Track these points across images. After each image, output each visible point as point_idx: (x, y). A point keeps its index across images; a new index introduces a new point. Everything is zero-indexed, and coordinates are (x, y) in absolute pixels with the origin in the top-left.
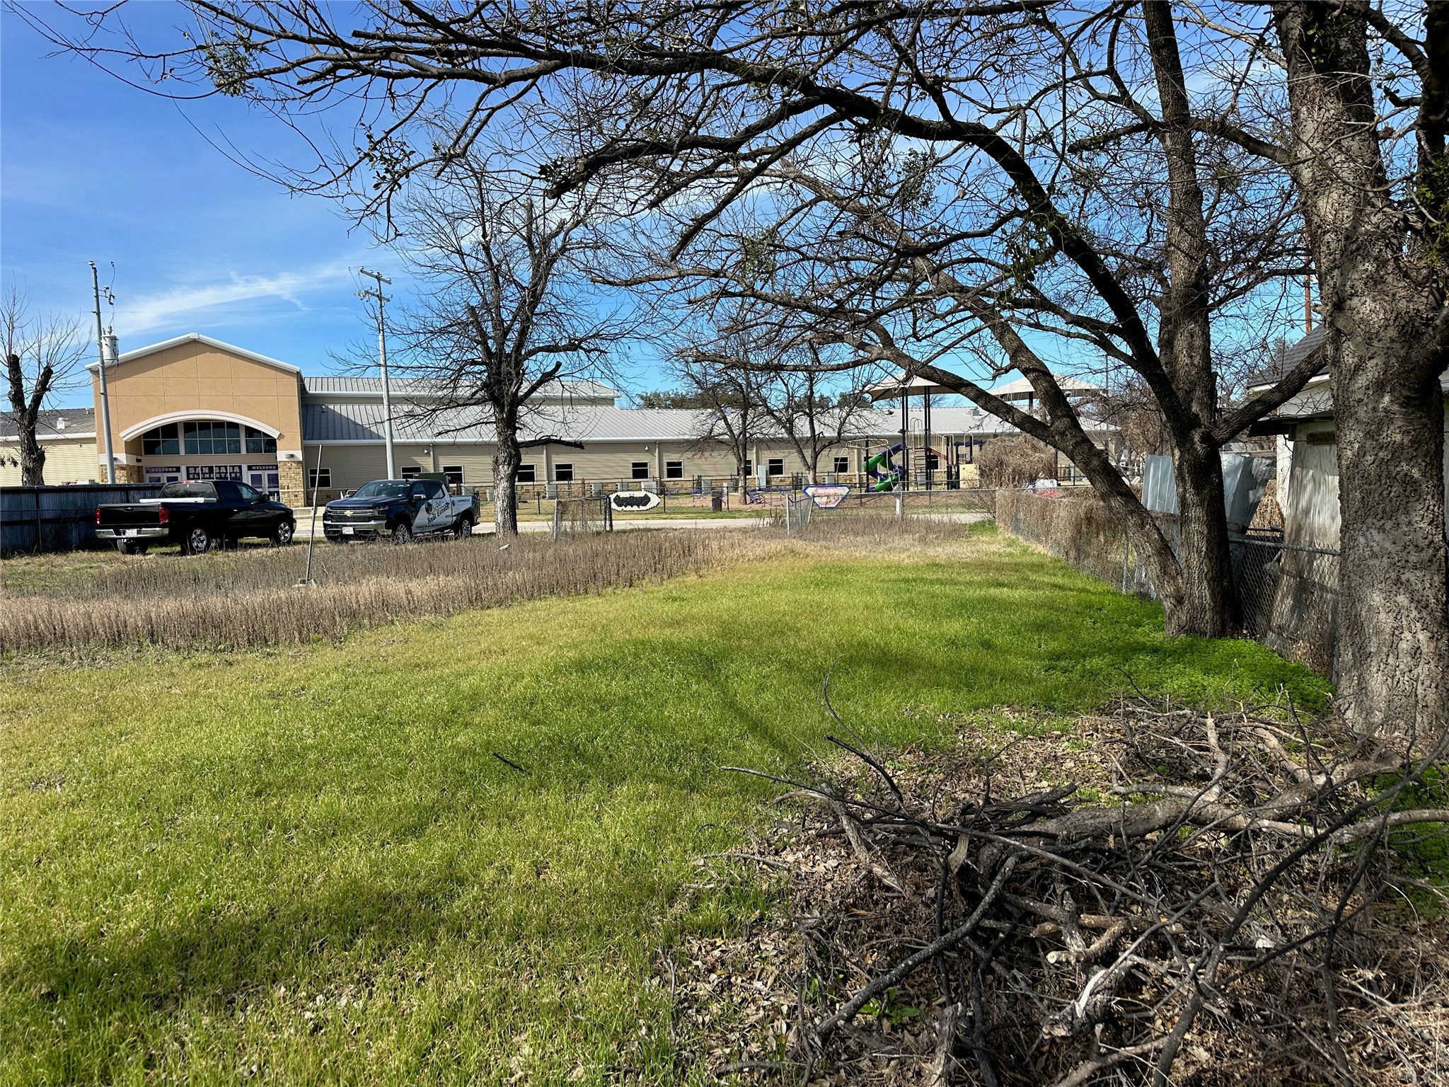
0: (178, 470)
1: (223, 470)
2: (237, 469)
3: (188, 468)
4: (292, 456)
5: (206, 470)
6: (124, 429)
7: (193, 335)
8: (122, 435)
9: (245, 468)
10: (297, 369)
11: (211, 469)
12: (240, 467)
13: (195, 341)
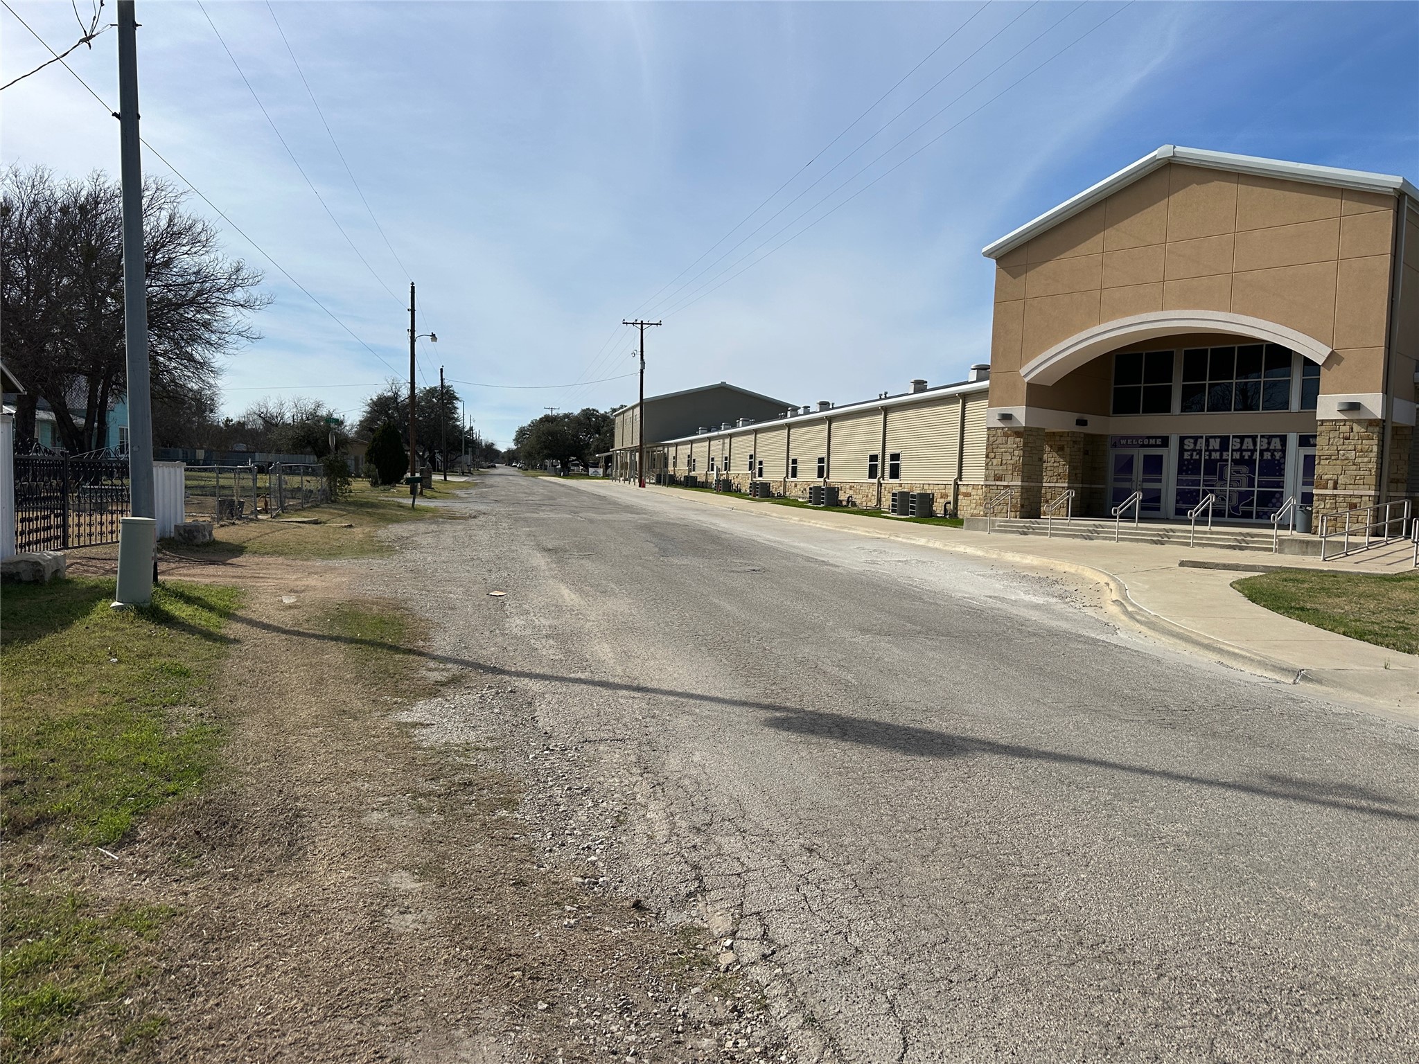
0: (1165, 441)
1: (1248, 443)
2: (1276, 444)
3: (1182, 439)
4: (1354, 407)
5: (1215, 444)
6: (1029, 359)
7: (1163, 151)
8: (1023, 372)
9: (1293, 440)
10: (1396, 180)
11: (1224, 441)
12: (1283, 439)
13: (1169, 166)
